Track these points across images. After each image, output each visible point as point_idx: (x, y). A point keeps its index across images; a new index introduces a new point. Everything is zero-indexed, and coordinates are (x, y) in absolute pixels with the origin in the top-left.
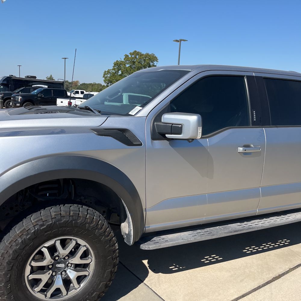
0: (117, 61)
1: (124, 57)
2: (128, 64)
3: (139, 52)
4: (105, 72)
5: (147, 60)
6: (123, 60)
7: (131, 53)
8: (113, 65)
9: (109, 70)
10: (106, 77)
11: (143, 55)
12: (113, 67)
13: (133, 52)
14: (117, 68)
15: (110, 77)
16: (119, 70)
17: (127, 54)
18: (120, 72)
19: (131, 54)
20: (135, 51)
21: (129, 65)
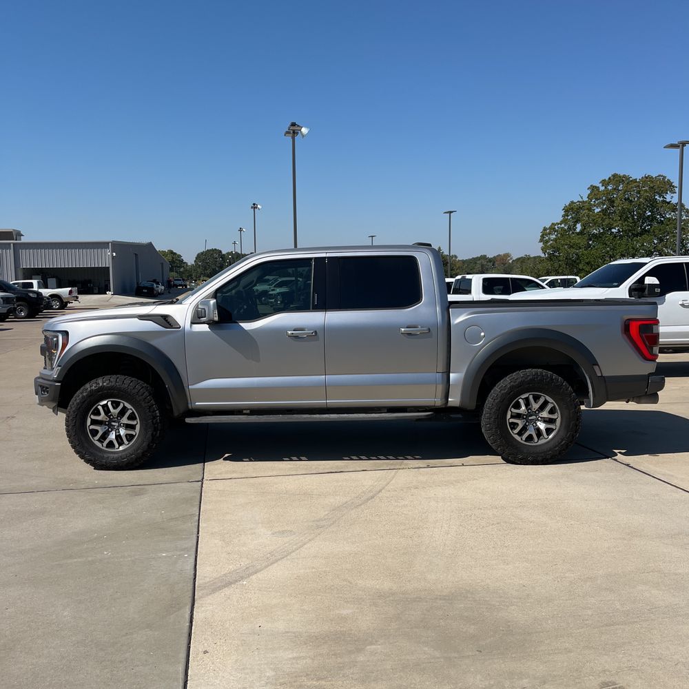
0: (572, 202)
1: (589, 192)
2: (597, 206)
3: (624, 177)
4: (545, 229)
5: (646, 191)
6: (585, 199)
7: (604, 180)
8: (563, 213)
9: (553, 224)
10: (547, 242)
11: (635, 181)
12: (563, 216)
13: (610, 178)
14: (572, 218)
15: (555, 240)
16: (577, 222)
17: (594, 185)
18: (579, 227)
19: (604, 182)
20: (615, 176)
21: (599, 210)
